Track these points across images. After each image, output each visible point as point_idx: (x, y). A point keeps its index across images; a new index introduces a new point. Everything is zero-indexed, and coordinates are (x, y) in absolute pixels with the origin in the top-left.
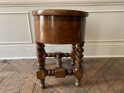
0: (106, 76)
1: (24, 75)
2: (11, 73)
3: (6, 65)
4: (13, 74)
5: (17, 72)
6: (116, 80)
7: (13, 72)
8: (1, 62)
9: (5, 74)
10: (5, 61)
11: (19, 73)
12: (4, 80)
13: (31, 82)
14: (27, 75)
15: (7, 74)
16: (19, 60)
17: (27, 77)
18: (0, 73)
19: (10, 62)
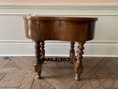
0: (98, 74)
1: (23, 71)
2: (12, 69)
3: (8, 61)
4: (15, 70)
6: (107, 78)
7: (14, 68)
8: (4, 59)
9: (7, 70)
10: (7, 58)
11: (19, 69)
12: (6, 75)
13: (30, 78)
14: (26, 71)
15: (8, 70)
16: (20, 57)
17: (27, 73)
18: (3, 68)
19: (11, 59)
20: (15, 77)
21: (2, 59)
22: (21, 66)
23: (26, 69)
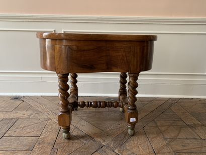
0: (157, 121)
1: (45, 117)
2: (27, 113)
3: (18, 102)
4: (30, 115)
5: (35, 112)
6: (169, 126)
7: (29, 113)
8: (12, 99)
9: (19, 114)
10: (16, 98)
11: (38, 114)
12: (17, 122)
13: (55, 125)
14: (49, 116)
15: (21, 115)
16: (37, 98)
17: (50, 119)
18: (12, 113)
19: (24, 99)
20: (32, 123)
21: (9, 99)
22: (40, 110)
23: (48, 114)
